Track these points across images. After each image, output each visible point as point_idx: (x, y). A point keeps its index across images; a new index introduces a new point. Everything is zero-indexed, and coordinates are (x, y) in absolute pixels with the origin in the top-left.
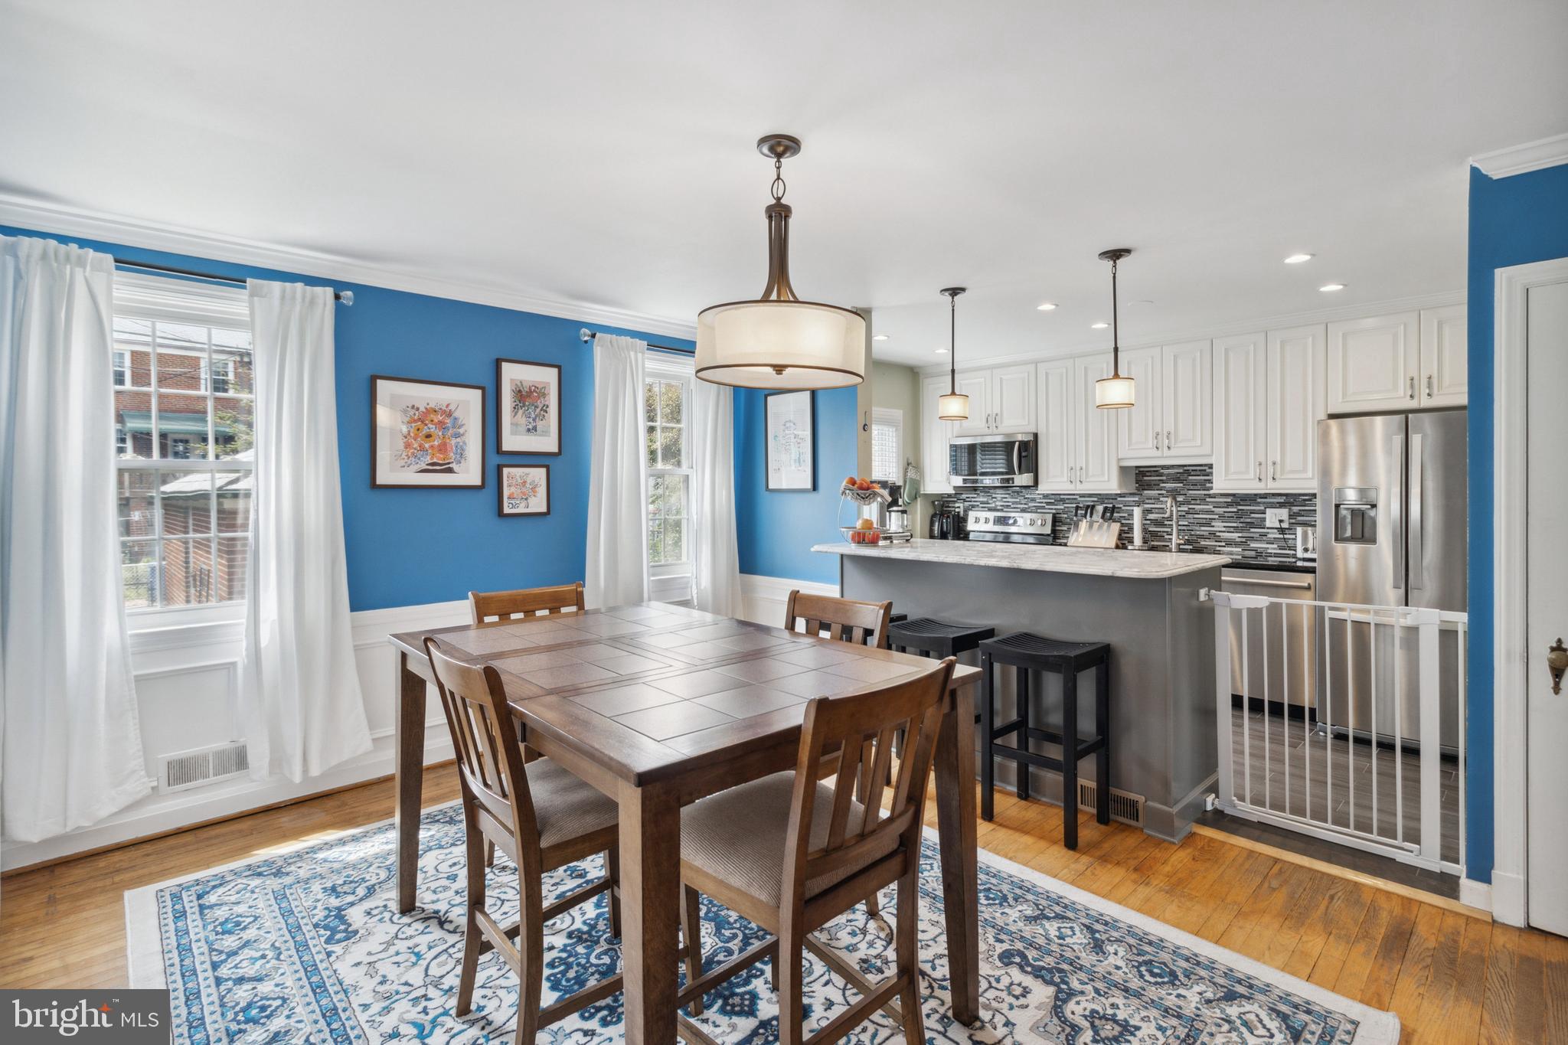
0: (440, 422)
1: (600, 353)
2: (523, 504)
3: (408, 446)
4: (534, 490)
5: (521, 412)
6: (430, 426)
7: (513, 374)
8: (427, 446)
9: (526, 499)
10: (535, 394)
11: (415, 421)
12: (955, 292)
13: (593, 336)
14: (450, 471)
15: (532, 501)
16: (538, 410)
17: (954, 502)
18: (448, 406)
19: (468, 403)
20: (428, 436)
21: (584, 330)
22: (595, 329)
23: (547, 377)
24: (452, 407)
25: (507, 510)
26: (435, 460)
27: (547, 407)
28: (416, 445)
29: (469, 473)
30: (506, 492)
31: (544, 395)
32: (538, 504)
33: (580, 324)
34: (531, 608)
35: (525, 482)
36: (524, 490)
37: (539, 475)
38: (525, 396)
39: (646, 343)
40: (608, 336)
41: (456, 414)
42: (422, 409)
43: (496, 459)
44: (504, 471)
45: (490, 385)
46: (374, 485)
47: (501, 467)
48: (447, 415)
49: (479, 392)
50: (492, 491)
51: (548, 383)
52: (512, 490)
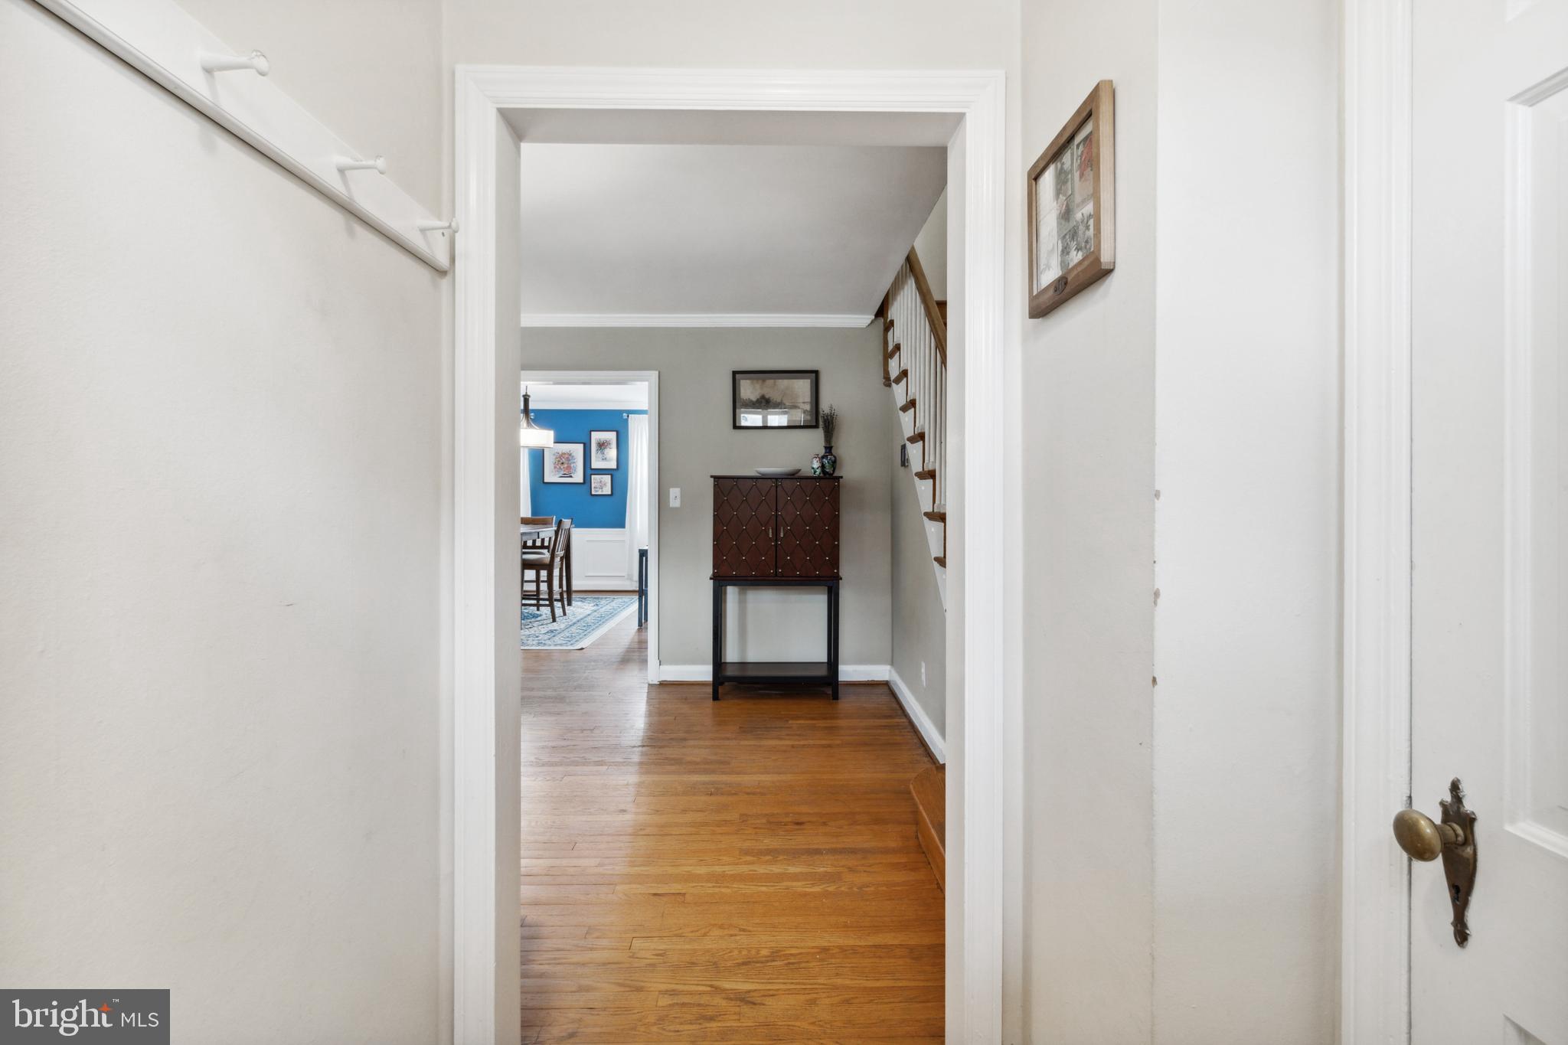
0: (568, 458)
1: (633, 422)
2: (601, 490)
3: (555, 467)
4: (605, 484)
5: (599, 451)
6: (564, 459)
7: (596, 436)
8: (562, 467)
9: (602, 488)
10: (606, 444)
11: (557, 460)
13: (628, 416)
14: (571, 477)
15: (605, 489)
16: (607, 450)
18: (570, 451)
19: (577, 450)
20: (563, 463)
21: (624, 414)
22: (629, 412)
23: (611, 436)
24: (572, 452)
25: (593, 493)
26: (565, 473)
27: (612, 448)
28: (558, 467)
29: (578, 477)
30: (593, 486)
31: (610, 444)
32: (607, 490)
33: (621, 412)
34: (539, 522)
35: (601, 481)
36: (601, 484)
37: (607, 479)
38: (602, 445)
40: (633, 415)
41: (574, 454)
42: (560, 453)
43: (589, 471)
44: (593, 476)
45: (587, 441)
46: (544, 483)
47: (591, 475)
48: (570, 455)
49: (582, 445)
50: (586, 487)
51: (612, 439)
52: (596, 484)
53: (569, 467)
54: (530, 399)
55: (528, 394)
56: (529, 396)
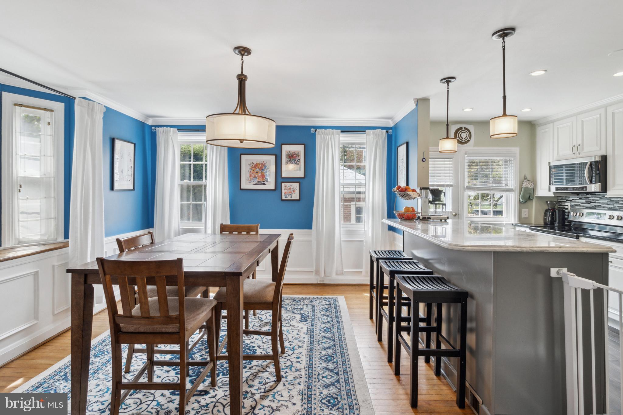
0: (261, 168)
1: (320, 137)
2: (290, 196)
3: (250, 176)
4: (294, 191)
5: (289, 162)
6: (258, 169)
7: (286, 149)
8: (256, 176)
9: (291, 194)
10: (295, 156)
11: (253, 168)
12: (448, 80)
13: (316, 131)
14: (264, 184)
15: (293, 195)
16: (296, 161)
17: (565, 202)
18: (264, 162)
19: (270, 160)
20: (257, 173)
21: (312, 129)
22: (316, 128)
24: (265, 162)
25: (283, 198)
26: (259, 181)
27: (300, 160)
28: (253, 176)
29: (270, 185)
30: (283, 192)
31: (298, 156)
32: (296, 196)
33: (310, 127)
34: (240, 231)
35: (291, 188)
36: (290, 191)
37: (296, 186)
38: (291, 157)
39: (340, 130)
40: (321, 130)
41: (266, 165)
42: (255, 164)
43: (279, 179)
44: (283, 184)
45: (278, 153)
46: (241, 189)
47: (282, 182)
48: (264, 165)
49: (274, 156)
50: (278, 191)
51: (300, 151)
52: (286, 191)
53: (263, 176)
54: (247, 83)
55: (244, 73)
56: (246, 76)
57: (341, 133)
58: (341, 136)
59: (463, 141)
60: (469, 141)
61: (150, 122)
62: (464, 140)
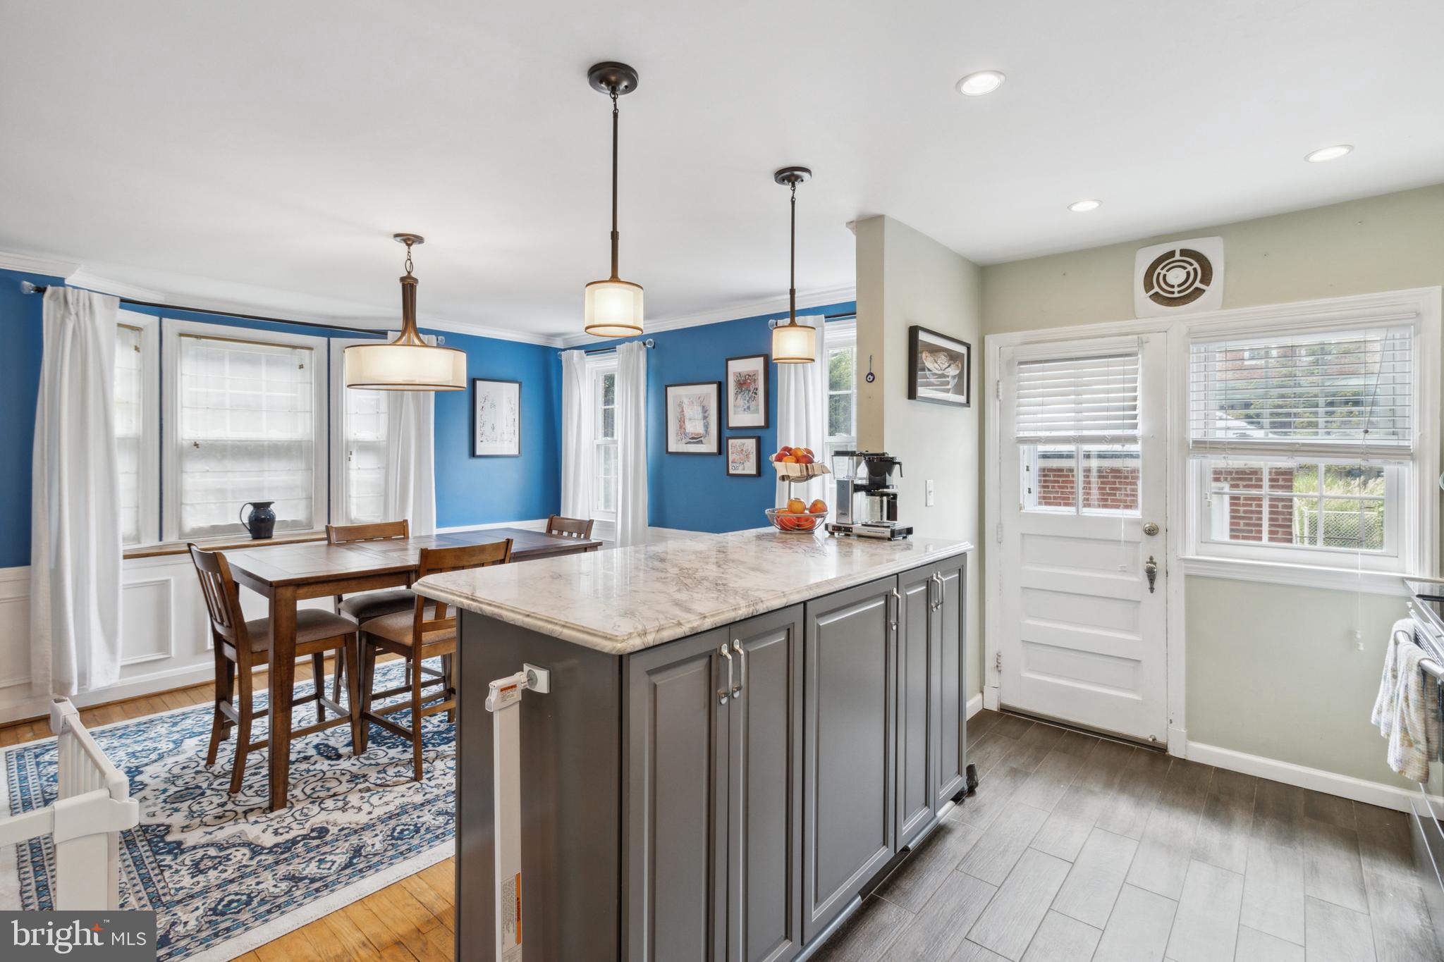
2: (741, 467)
3: (681, 427)
4: (747, 456)
5: (740, 396)
7: (735, 369)
8: (691, 426)
9: (743, 463)
10: (748, 381)
12: (789, 175)
14: (702, 443)
15: (747, 465)
16: (751, 393)
18: (699, 398)
19: (710, 395)
20: (691, 420)
21: (772, 321)
22: (777, 317)
24: (702, 399)
25: (731, 472)
26: (695, 436)
27: (757, 389)
28: (686, 426)
29: (711, 444)
30: (731, 458)
31: (755, 380)
32: (750, 467)
33: (766, 318)
35: (742, 450)
36: (741, 456)
37: (751, 445)
39: (822, 316)
41: (704, 404)
43: (725, 432)
44: (731, 442)
45: (723, 380)
46: (668, 453)
47: (728, 438)
48: (701, 404)
49: (716, 386)
50: (723, 457)
51: (757, 371)
52: (735, 456)
56: (416, 280)
57: (826, 321)
58: (826, 328)
59: (1176, 295)
60: (1199, 292)
61: (558, 344)
62: (1179, 292)
